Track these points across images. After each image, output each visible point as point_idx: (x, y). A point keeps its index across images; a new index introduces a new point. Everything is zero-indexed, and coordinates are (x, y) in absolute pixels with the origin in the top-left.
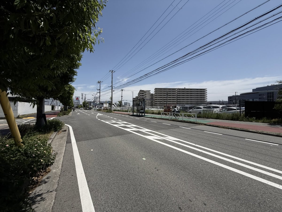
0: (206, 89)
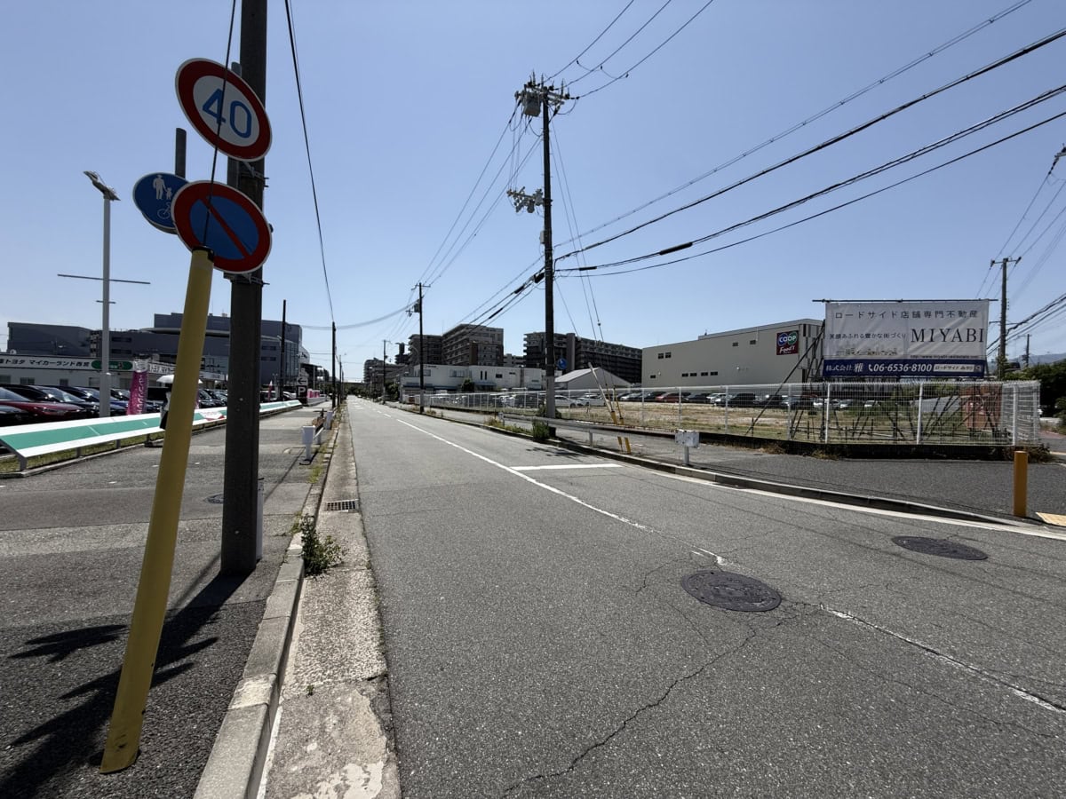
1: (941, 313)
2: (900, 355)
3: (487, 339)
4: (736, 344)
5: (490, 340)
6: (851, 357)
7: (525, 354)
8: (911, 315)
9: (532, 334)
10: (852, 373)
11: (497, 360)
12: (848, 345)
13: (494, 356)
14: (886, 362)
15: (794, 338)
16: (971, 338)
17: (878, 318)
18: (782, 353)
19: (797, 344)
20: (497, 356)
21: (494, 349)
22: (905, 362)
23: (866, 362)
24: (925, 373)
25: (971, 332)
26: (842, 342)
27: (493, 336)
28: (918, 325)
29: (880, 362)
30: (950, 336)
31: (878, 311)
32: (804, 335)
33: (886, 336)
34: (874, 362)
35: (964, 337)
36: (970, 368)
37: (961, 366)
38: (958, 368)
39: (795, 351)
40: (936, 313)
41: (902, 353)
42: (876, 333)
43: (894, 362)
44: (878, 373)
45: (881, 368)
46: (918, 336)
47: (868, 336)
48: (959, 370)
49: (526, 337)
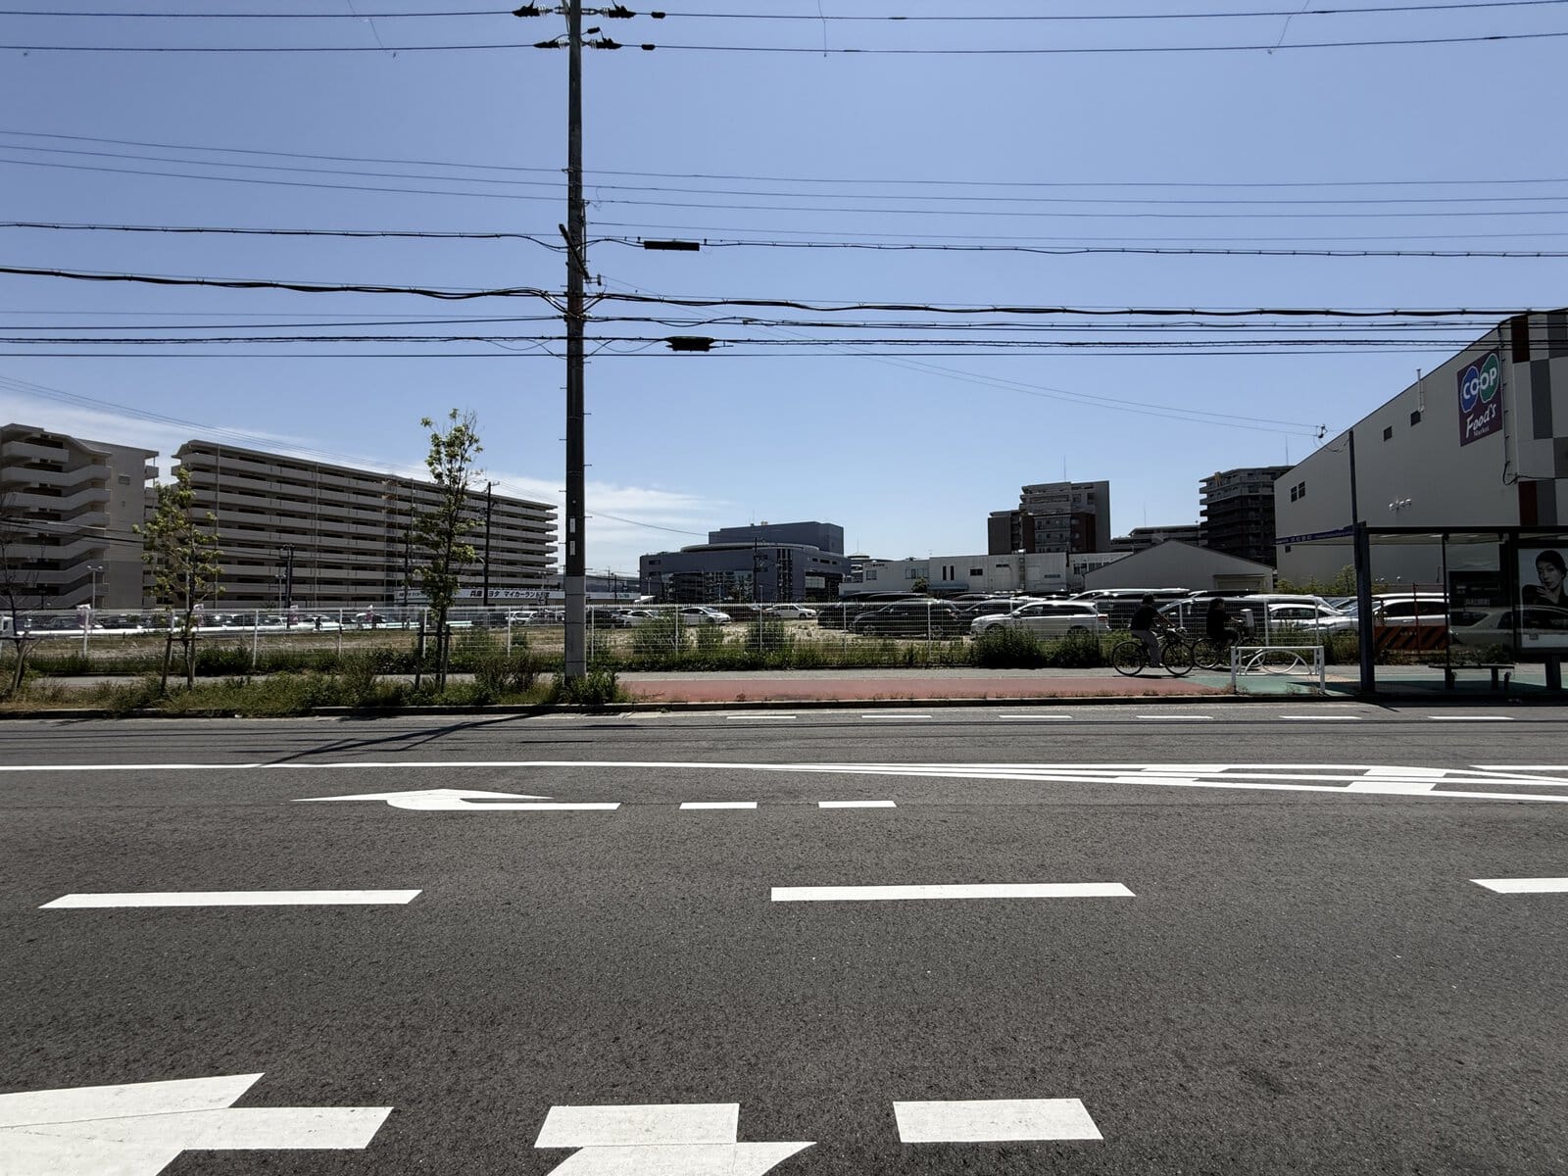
0: (552, 508)
7: (1205, 519)
9: (1212, 479)
15: (1492, 375)
18: (1473, 438)
19: (1499, 394)
49: (1205, 484)
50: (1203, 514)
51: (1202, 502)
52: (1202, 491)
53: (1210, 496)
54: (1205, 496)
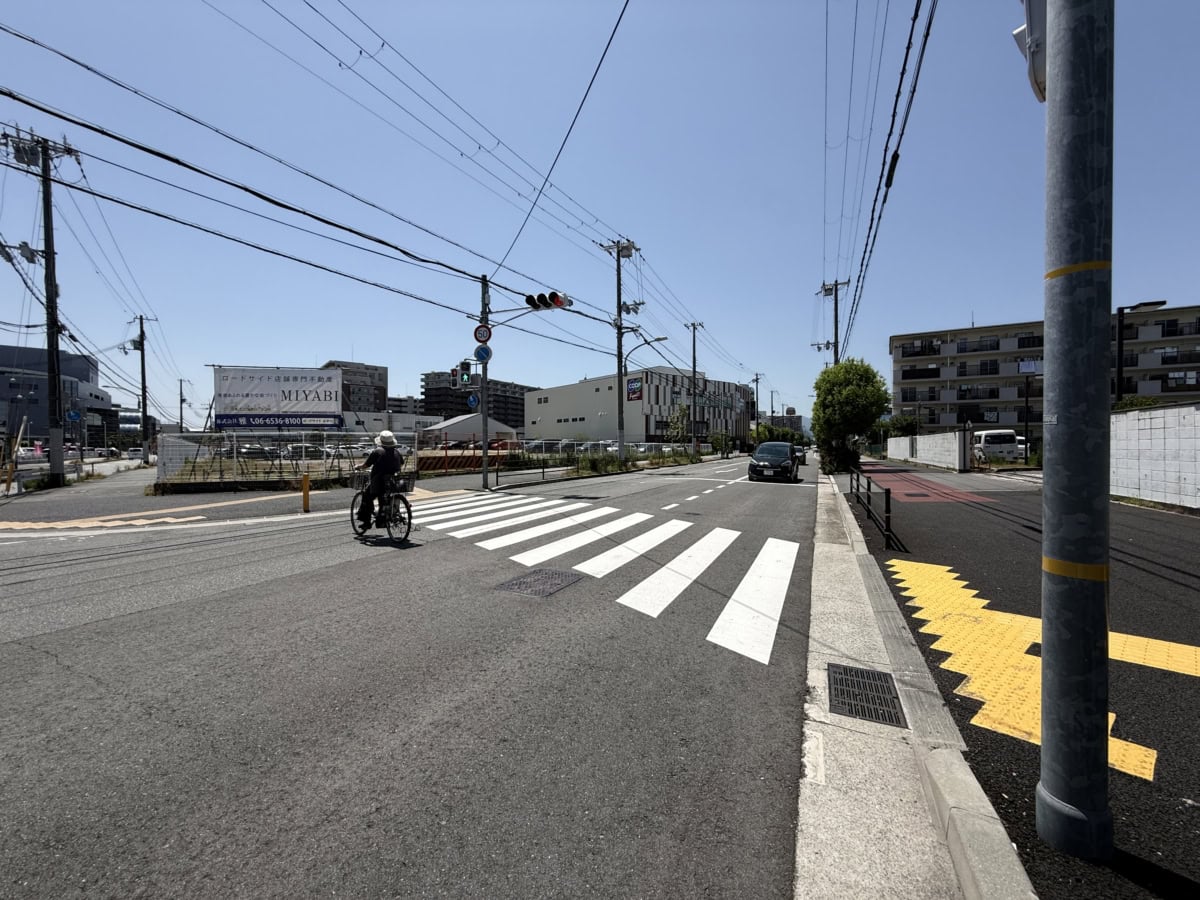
1: (305, 378)
2: (274, 411)
3: (364, 379)
4: (597, 390)
5: (368, 380)
6: (234, 412)
7: (423, 397)
8: (282, 379)
9: (429, 374)
10: (238, 425)
11: (376, 404)
12: (232, 403)
13: (372, 400)
14: (265, 417)
15: (639, 384)
16: (328, 398)
17: (256, 381)
18: (631, 400)
19: (641, 390)
20: (376, 398)
21: (372, 391)
22: (279, 416)
23: (247, 417)
24: (297, 425)
25: (328, 393)
26: (228, 400)
27: (372, 376)
28: (287, 387)
29: (259, 416)
30: (310, 397)
31: (257, 376)
32: (647, 382)
33: (262, 395)
34: (255, 416)
35: (322, 397)
36: (331, 421)
37: (322, 419)
38: (321, 421)
39: (640, 398)
40: (302, 378)
41: (275, 409)
42: (254, 393)
43: (270, 416)
44: (259, 425)
45: (261, 421)
46: (287, 396)
47: (247, 395)
48: (322, 423)
49: (423, 377)
50: (422, 393)
51: (422, 387)
52: (422, 380)
53: (427, 384)
54: (423, 383)
